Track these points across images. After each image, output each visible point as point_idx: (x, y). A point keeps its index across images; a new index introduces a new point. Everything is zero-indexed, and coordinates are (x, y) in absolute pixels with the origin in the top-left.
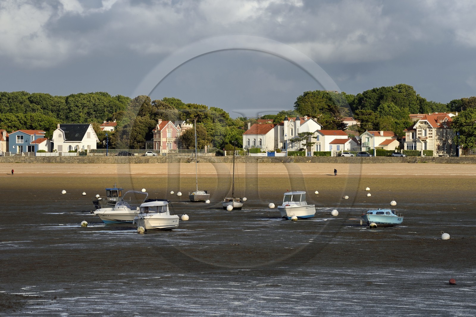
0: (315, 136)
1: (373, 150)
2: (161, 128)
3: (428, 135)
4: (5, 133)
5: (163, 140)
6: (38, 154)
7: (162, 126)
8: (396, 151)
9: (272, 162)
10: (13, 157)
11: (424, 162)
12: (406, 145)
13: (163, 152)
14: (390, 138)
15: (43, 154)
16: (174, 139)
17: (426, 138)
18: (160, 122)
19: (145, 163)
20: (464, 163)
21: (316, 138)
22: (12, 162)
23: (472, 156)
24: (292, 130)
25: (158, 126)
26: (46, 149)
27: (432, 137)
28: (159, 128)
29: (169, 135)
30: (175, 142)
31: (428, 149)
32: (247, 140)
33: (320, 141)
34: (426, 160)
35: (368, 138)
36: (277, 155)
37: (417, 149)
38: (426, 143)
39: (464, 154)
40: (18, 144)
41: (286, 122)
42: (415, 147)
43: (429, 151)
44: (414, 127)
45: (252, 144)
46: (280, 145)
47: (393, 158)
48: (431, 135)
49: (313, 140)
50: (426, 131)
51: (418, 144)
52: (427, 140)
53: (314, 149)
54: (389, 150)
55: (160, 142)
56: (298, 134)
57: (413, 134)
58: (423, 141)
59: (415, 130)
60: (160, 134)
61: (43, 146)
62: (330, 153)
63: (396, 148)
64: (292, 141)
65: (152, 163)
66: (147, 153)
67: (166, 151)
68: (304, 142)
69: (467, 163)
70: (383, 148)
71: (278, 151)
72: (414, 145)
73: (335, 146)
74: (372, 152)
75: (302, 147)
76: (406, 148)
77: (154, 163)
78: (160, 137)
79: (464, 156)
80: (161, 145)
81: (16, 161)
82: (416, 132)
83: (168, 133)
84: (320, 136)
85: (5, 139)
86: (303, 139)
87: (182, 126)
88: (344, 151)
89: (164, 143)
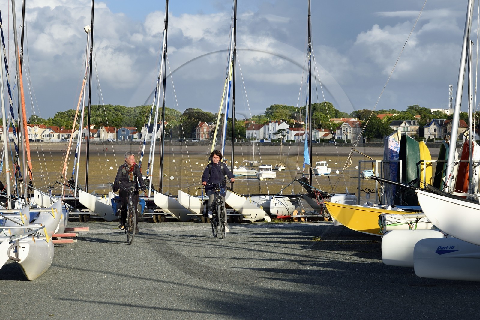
0: (287, 131)
1: (319, 139)
2: (201, 126)
3: (348, 131)
4: (116, 129)
5: (202, 133)
6: (134, 140)
7: (201, 125)
8: (331, 140)
9: (263, 146)
10: (121, 142)
11: (347, 146)
12: (336, 137)
13: (202, 139)
14: (327, 133)
15: (137, 140)
16: (207, 133)
17: (348, 133)
18: (200, 123)
19: (192, 145)
20: (368, 147)
21: (287, 132)
22: (120, 145)
23: (372, 143)
24: (274, 128)
25: (199, 125)
26: (137, 137)
27: (350, 132)
28: (199, 126)
29: (205, 130)
30: (208, 134)
31: (348, 139)
32: (249, 133)
33: (289, 134)
34: (348, 145)
35: (316, 133)
36: (265, 141)
37: (343, 139)
38: (347, 136)
39: (368, 142)
40: (123, 135)
41: (270, 124)
42: (341, 138)
43: (349, 140)
44: (341, 127)
45: (251, 135)
46: (267, 137)
47: (330, 144)
48: (350, 131)
49: (285, 134)
50: (347, 129)
51: (343, 136)
52: (348, 134)
53: (286, 138)
54: (327, 139)
55: (200, 134)
56: (277, 130)
57: (340, 130)
58: (345, 134)
59: (342, 128)
60: (200, 130)
61: (136, 136)
62: (295, 140)
63: (331, 138)
64: (274, 134)
65: (196, 145)
66: (193, 140)
67: (204, 139)
68: (281, 134)
69: (370, 147)
70: (324, 138)
71: (266, 139)
72: (340, 137)
73: (297, 137)
74: (318, 140)
75: (279, 137)
76: (336, 138)
77: (197, 145)
78: (200, 131)
79: (368, 143)
80: (201, 135)
81: (122, 144)
82: (342, 129)
83: (204, 129)
84: (289, 131)
85: (116, 132)
86: (280, 133)
87: (212, 125)
88: (302, 140)
89: (202, 134)
